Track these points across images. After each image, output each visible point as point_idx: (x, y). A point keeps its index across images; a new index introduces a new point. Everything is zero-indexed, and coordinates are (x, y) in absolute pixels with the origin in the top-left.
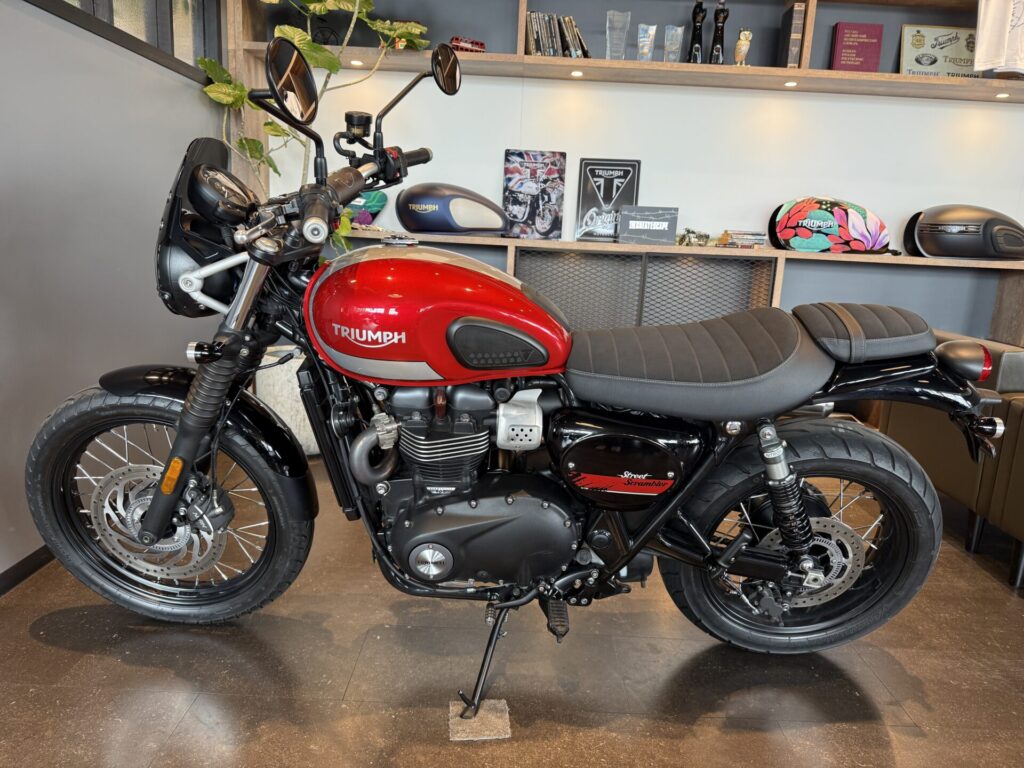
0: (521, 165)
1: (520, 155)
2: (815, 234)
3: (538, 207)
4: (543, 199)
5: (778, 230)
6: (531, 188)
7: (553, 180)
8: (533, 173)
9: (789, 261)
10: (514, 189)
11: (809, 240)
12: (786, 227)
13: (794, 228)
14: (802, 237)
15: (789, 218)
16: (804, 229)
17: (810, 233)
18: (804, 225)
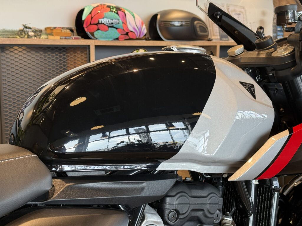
2: (110, 28)
5: (84, 26)
9: (97, 47)
11: (107, 33)
12: (91, 24)
13: (96, 24)
14: (102, 30)
15: (92, 18)
16: (103, 25)
17: (107, 27)
18: (102, 22)
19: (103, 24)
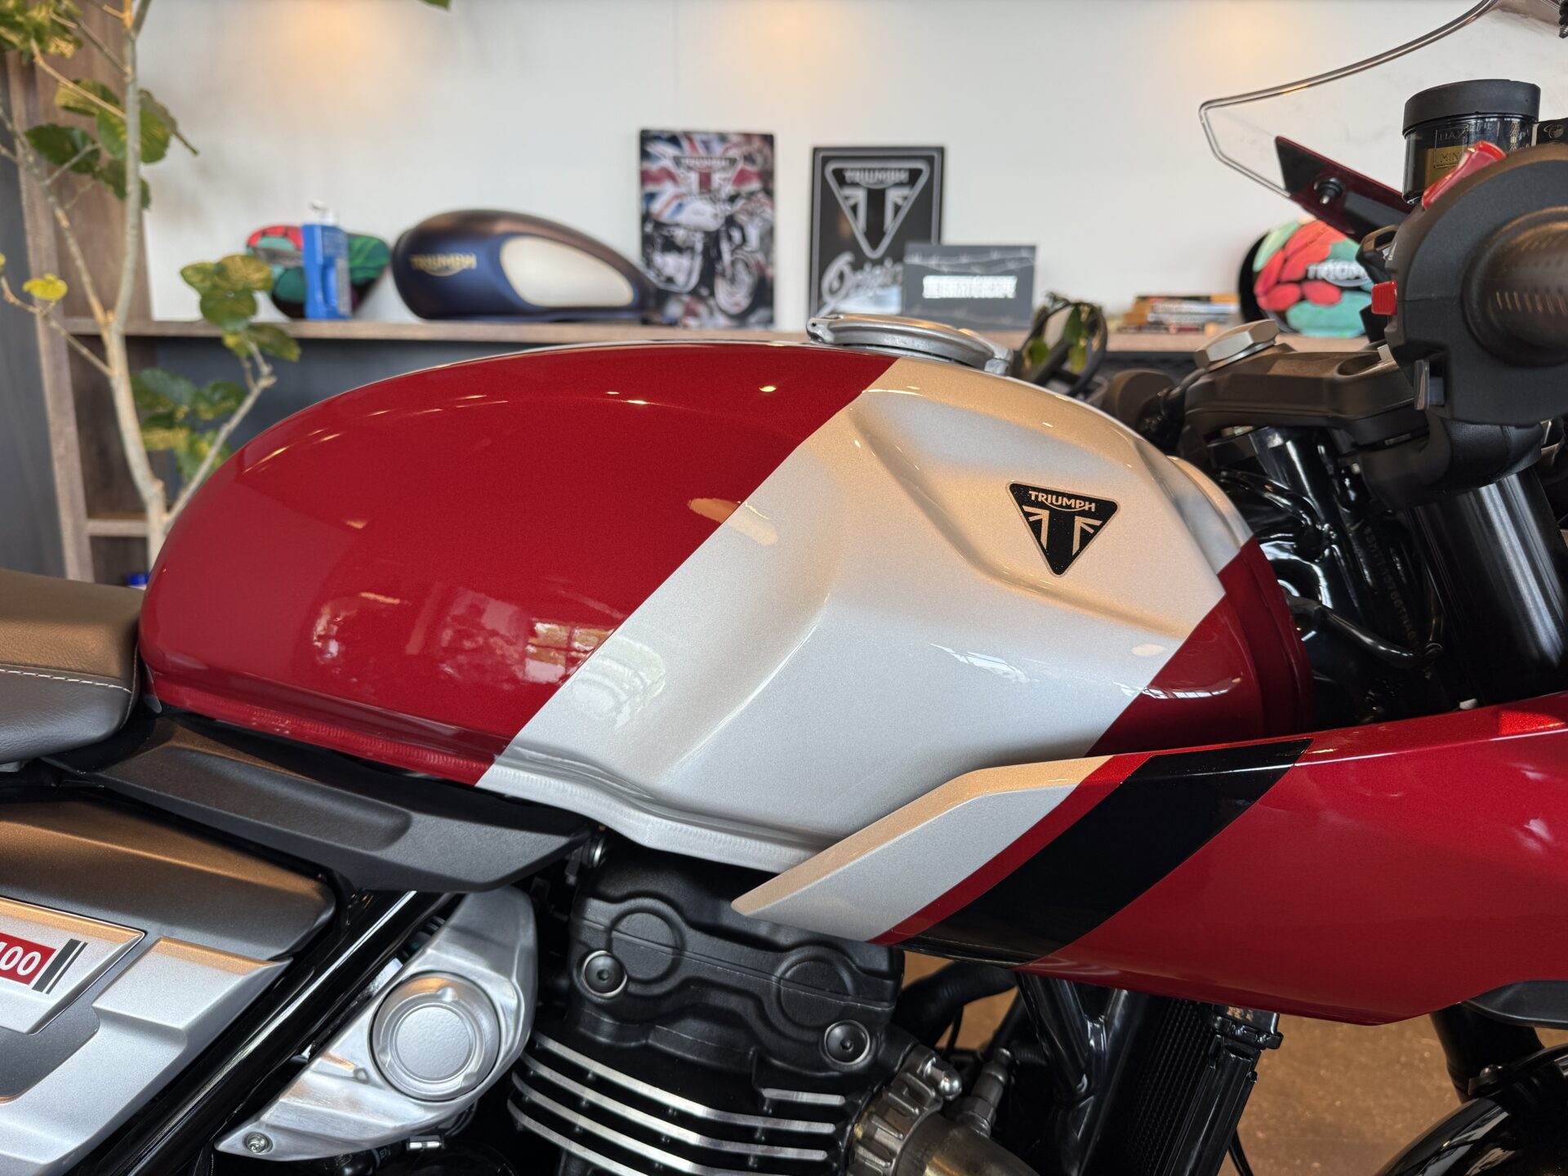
0: (677, 161)
1: (673, 140)
2: (1347, 296)
3: (719, 256)
4: (730, 238)
5: (1259, 289)
6: (702, 214)
7: (751, 194)
8: (705, 181)
10: (665, 217)
11: (1335, 310)
13: (1299, 282)
14: (1316, 301)
15: (1286, 261)
16: (1319, 285)
17: (1335, 292)
18: (1319, 277)
19: (1323, 280)
